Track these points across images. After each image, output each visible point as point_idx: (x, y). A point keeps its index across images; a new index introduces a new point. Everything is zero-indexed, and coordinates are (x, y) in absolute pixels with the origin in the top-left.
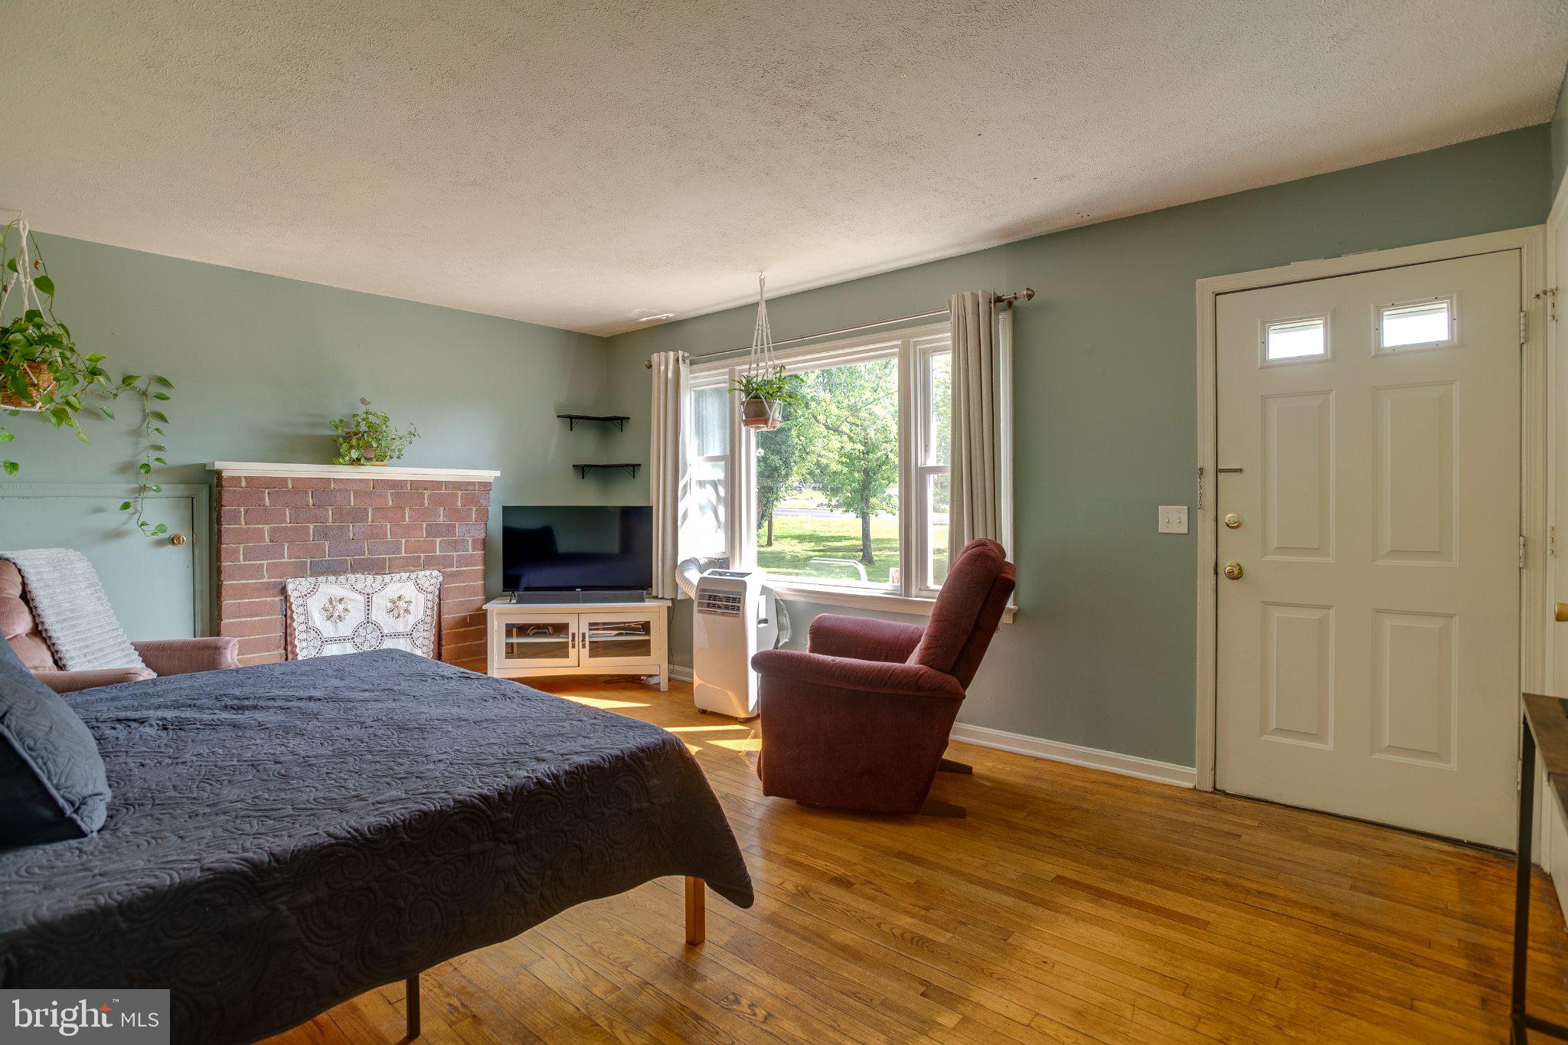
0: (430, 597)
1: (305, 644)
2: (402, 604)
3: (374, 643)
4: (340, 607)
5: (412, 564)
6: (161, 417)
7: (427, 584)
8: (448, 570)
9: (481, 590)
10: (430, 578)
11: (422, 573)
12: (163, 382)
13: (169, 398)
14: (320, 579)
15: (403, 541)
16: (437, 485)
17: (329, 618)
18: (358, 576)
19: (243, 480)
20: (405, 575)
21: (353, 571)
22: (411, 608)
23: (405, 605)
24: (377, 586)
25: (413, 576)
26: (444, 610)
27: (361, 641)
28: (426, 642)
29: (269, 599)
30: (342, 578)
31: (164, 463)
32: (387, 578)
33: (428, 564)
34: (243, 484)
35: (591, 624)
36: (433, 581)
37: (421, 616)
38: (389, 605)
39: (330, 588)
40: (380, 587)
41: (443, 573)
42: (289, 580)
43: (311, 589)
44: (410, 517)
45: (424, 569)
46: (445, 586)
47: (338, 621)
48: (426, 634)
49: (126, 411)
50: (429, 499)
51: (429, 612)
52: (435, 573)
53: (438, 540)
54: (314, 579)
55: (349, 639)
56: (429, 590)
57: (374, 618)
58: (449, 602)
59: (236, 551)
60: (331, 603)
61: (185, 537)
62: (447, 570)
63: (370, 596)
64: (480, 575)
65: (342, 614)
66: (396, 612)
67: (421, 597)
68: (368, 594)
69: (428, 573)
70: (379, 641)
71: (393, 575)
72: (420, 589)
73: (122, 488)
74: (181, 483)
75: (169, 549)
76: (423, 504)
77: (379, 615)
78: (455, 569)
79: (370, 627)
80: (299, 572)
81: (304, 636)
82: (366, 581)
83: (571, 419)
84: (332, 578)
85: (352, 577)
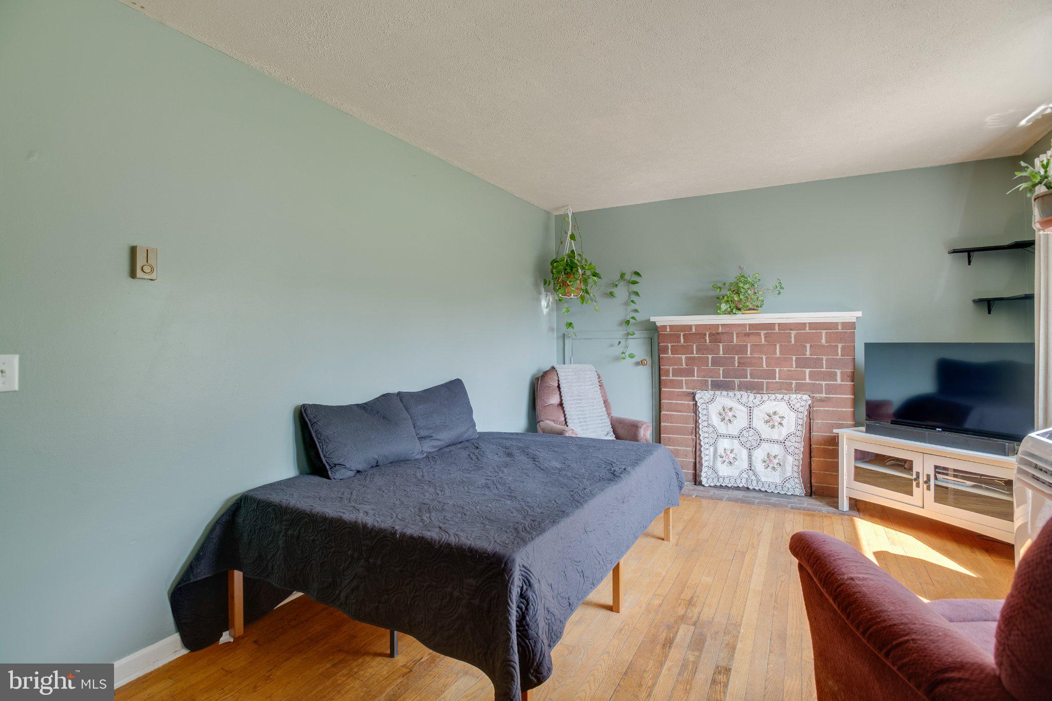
0: (800, 416)
1: (706, 435)
2: (776, 418)
3: (754, 444)
4: (730, 414)
5: (784, 388)
6: (637, 294)
7: (798, 405)
8: (817, 395)
9: (850, 416)
10: (802, 400)
11: (794, 396)
12: (637, 274)
13: (638, 283)
14: (718, 393)
15: (777, 370)
16: (801, 326)
17: (723, 420)
18: (742, 393)
19: (668, 327)
20: (780, 396)
21: (740, 389)
22: (784, 422)
23: (779, 420)
24: (757, 402)
25: (786, 397)
26: (814, 428)
27: (745, 440)
28: (797, 451)
29: (686, 402)
30: (731, 394)
31: (635, 319)
32: (765, 397)
33: (800, 389)
34: (668, 330)
35: (936, 467)
36: (803, 403)
37: (793, 429)
38: (767, 418)
39: (724, 399)
40: (759, 403)
41: (813, 397)
42: (698, 392)
43: (711, 399)
44: (780, 352)
45: (796, 393)
46: (815, 409)
47: (729, 423)
48: (796, 445)
49: (621, 292)
50: (795, 338)
51: (799, 428)
52: (805, 397)
53: (808, 371)
54: (713, 392)
55: (736, 437)
56: (799, 410)
57: (754, 426)
58: (818, 422)
59: (668, 371)
60: (724, 410)
61: (649, 361)
62: (815, 395)
63: (752, 409)
64: (850, 403)
65: (732, 419)
66: (771, 423)
67: (793, 415)
68: (750, 407)
69: (799, 396)
70: (758, 443)
71: (769, 395)
72: (792, 408)
73: (620, 333)
74: (646, 330)
75: (641, 367)
76: (790, 342)
77: (758, 424)
78: (824, 395)
79: (752, 432)
80: (704, 386)
81: (705, 429)
82: (749, 397)
83: (969, 253)
84: (725, 393)
85: (738, 393)
